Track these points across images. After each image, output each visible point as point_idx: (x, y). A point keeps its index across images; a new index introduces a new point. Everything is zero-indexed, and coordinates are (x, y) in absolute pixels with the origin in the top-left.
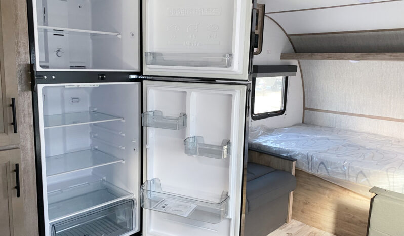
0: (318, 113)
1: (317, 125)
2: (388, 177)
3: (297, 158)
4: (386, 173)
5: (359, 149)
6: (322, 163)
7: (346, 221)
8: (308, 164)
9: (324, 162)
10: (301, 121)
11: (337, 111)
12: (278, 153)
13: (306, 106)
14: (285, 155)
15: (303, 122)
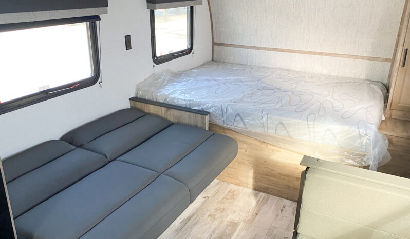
0: (228, 48)
1: (228, 63)
2: (309, 127)
3: (210, 111)
4: (306, 122)
5: (275, 92)
6: (238, 115)
7: (265, 175)
8: (223, 117)
9: (240, 114)
10: (211, 58)
11: (249, 45)
12: (188, 107)
13: (215, 41)
14: (196, 108)
15: (212, 60)
